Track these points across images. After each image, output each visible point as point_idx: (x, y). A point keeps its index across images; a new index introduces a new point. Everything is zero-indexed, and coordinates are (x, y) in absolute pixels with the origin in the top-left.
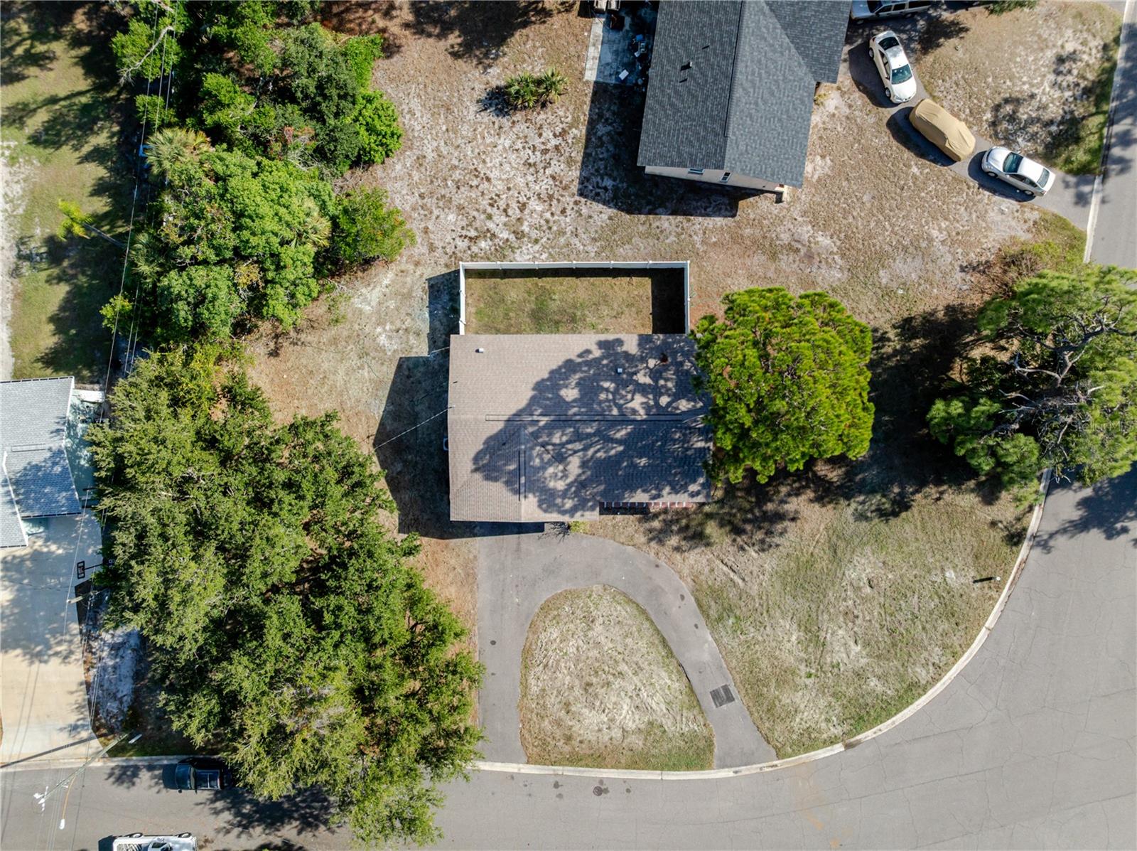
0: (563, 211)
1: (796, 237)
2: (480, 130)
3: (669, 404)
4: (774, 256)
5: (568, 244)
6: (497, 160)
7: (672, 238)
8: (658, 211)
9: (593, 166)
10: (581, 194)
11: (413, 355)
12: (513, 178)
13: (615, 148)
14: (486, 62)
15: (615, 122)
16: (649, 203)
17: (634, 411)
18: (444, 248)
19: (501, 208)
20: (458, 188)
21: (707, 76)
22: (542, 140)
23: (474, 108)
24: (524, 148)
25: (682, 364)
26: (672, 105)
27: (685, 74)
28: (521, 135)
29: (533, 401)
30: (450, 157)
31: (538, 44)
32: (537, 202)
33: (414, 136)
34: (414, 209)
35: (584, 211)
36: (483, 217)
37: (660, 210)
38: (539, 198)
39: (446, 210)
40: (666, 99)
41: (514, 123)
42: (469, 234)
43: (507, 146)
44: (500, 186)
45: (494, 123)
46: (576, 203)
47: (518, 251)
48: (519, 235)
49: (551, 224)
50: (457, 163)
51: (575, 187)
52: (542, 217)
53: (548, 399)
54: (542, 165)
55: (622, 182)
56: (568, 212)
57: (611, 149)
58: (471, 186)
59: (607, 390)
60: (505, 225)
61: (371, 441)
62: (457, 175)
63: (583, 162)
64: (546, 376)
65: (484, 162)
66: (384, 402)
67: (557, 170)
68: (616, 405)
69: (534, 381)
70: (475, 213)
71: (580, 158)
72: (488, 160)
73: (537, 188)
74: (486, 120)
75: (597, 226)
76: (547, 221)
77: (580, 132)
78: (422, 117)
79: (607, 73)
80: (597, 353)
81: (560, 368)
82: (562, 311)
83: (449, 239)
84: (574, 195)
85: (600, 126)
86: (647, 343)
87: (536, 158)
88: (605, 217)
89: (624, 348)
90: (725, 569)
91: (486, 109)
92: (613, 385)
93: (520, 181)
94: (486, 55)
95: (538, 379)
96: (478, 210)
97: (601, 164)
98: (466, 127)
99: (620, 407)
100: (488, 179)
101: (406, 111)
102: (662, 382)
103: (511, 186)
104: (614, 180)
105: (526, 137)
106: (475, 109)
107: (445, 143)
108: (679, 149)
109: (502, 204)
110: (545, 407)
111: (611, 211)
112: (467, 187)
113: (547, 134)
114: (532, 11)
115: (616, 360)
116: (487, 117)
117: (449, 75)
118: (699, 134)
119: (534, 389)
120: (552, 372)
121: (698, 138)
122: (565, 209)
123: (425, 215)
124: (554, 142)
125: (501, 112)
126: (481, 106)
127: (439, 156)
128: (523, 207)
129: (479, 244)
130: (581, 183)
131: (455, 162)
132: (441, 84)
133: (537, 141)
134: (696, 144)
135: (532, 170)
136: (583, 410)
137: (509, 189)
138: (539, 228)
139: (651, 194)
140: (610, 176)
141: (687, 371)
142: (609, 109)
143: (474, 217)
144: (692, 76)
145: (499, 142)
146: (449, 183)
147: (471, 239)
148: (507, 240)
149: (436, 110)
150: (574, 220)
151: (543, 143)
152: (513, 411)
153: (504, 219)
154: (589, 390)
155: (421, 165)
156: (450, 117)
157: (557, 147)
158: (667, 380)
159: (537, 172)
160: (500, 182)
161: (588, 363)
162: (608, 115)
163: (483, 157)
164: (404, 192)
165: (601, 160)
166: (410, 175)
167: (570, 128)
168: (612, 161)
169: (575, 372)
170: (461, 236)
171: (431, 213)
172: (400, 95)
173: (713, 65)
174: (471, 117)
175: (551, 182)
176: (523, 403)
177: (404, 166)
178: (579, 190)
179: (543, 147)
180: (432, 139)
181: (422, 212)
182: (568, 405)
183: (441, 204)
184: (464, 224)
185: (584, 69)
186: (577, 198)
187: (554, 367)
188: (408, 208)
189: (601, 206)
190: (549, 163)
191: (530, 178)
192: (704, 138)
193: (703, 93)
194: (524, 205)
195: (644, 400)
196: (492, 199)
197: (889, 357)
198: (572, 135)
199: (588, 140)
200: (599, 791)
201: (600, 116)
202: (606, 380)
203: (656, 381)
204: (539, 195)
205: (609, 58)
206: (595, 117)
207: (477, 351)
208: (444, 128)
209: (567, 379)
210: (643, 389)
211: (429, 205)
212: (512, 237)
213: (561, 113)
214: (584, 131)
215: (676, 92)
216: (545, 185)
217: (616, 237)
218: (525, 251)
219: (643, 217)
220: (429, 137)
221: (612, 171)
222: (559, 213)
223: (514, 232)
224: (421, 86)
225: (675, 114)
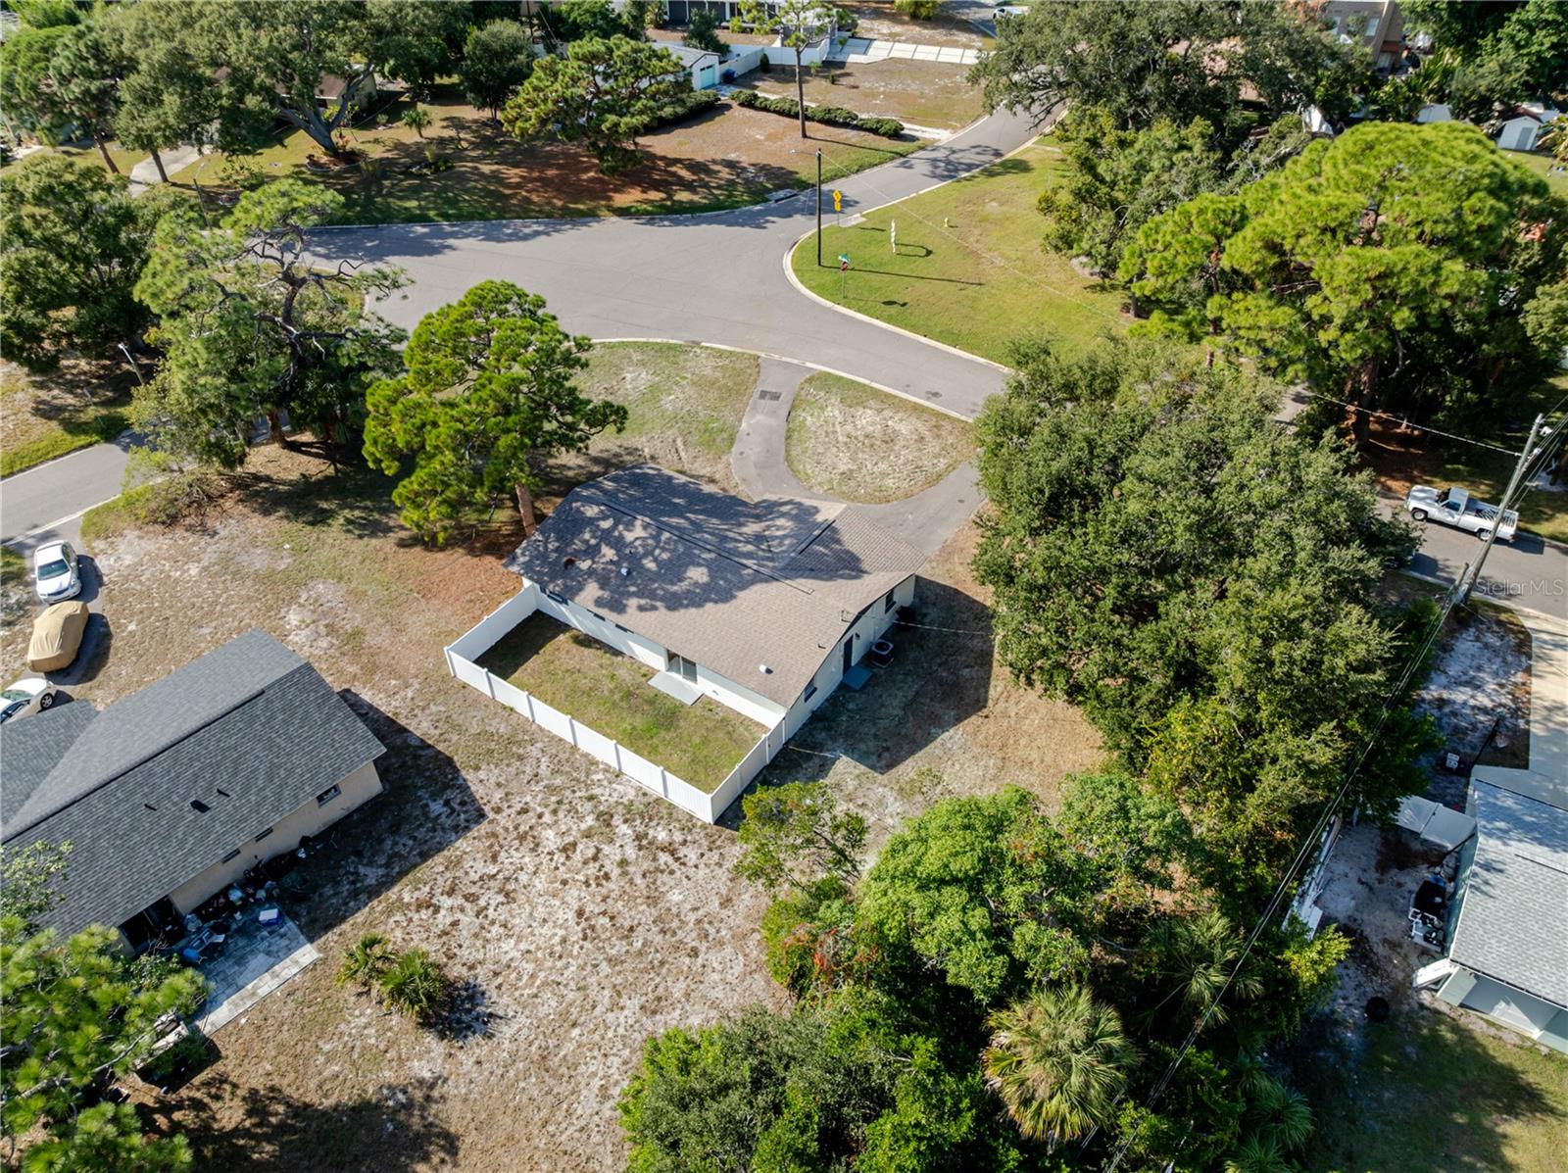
0: (524, 811)
1: (315, 636)
2: (527, 992)
3: (604, 518)
4: (357, 634)
5: (555, 772)
6: (543, 931)
7: (433, 708)
8: (417, 743)
9: (433, 838)
10: (482, 816)
11: (863, 768)
12: (546, 893)
13: (384, 840)
14: (418, 1095)
15: (348, 873)
16: (416, 757)
17: (645, 527)
18: (719, 865)
19: (597, 865)
20: (631, 929)
21: (194, 774)
22: (458, 916)
23: (506, 1031)
24: (493, 923)
25: (556, 550)
26: (270, 778)
27: (211, 800)
28: (479, 943)
29: (744, 585)
30: (605, 983)
31: (321, 1059)
32: (545, 843)
33: (634, 1051)
34: (722, 943)
35: (498, 795)
36: (631, 869)
37: (413, 742)
38: (537, 845)
39: (674, 911)
40: (267, 792)
41: (472, 968)
42: (670, 860)
43: (512, 942)
44: (573, 895)
45: (499, 987)
46: (498, 810)
47: (625, 800)
48: (605, 819)
49: (553, 807)
50: (604, 964)
51: (483, 828)
52: (556, 822)
53: (726, 580)
54: (492, 883)
55: (420, 798)
56: (518, 807)
57: (389, 843)
58: (612, 918)
59: (655, 560)
60: (611, 841)
61: (985, 711)
62: (618, 948)
63: (439, 850)
64: (709, 606)
65: (564, 941)
66: (939, 740)
67: (479, 865)
68: (658, 542)
69: (727, 605)
70: (638, 880)
71: (438, 859)
72: (557, 939)
73: (527, 859)
74: (505, 1000)
75: (502, 770)
76: (555, 812)
77: (403, 892)
78: (594, 1074)
79: (284, 942)
80: (633, 602)
81: (687, 606)
82: (634, 710)
83: (702, 872)
84: (491, 822)
85: (371, 881)
86: (572, 588)
87: (491, 898)
88: (482, 775)
89: (600, 593)
90: (683, 454)
91: (491, 1015)
92: (644, 562)
93: (540, 883)
94: (408, 1106)
95: (721, 606)
96: (631, 882)
97: (420, 834)
98: (543, 1011)
99: (656, 538)
100: (580, 913)
101: (611, 1103)
102: (593, 542)
103: (558, 885)
104: (427, 805)
105: (476, 935)
106: (505, 1029)
107: (594, 1007)
108: (324, 723)
109: (592, 869)
110: (737, 573)
111: (468, 775)
112: (619, 921)
113: (444, 919)
114: (269, 1124)
115: (619, 586)
116: (500, 1002)
117: (491, 1116)
118: (284, 720)
119: (733, 597)
120: (699, 605)
121: (291, 716)
122: (519, 813)
123: (710, 923)
124: (446, 902)
125: (474, 994)
126: (492, 1026)
127: (619, 994)
128: (568, 849)
129: (667, 839)
130: (467, 829)
131: (605, 968)
132: (517, 1109)
133: (467, 919)
134: (300, 711)
135: (511, 886)
136: (697, 552)
137: (564, 883)
138: (573, 810)
139: (404, 764)
140: (426, 814)
141: (557, 540)
142: (336, 894)
143: (644, 876)
144: (208, 790)
145: (518, 955)
146: (638, 945)
147: (672, 853)
148: (626, 821)
149: (564, 1070)
150: (522, 793)
151: (462, 910)
152: (775, 585)
153: (606, 849)
154: (673, 570)
155: (659, 999)
156: (552, 1043)
157: (451, 892)
158: (587, 542)
159: (507, 879)
160: (568, 899)
161: (652, 596)
162: (345, 888)
163: (558, 948)
164: (716, 977)
165: (415, 839)
166: (687, 995)
167: (408, 905)
168: (405, 828)
169: (675, 594)
170: (684, 864)
171: (699, 921)
172: (596, 1138)
173: (171, 780)
174: (522, 1019)
175: (503, 854)
176: (758, 589)
177: (685, 1015)
178: (478, 822)
179: (468, 905)
180: (607, 1028)
181: (712, 931)
182: (708, 564)
183: (675, 924)
184: (665, 877)
185: (304, 970)
186: (491, 815)
187: (693, 610)
188: (728, 950)
189: (473, 788)
190: (481, 879)
191: (524, 878)
192: (284, 711)
193: (224, 758)
194: (564, 850)
195: (626, 533)
196: (598, 885)
197: (366, 508)
198: (416, 894)
199: (402, 874)
200: (936, 395)
201: (355, 894)
202: (648, 570)
203: (598, 546)
204: (533, 850)
205: (257, 960)
206: (363, 897)
207: (769, 671)
208: (576, 1032)
209: (688, 591)
210: (618, 544)
211: (694, 935)
212: (617, 821)
213: (398, 933)
214: (396, 889)
215: (246, 790)
216: (515, 857)
217: (493, 745)
218: (615, 795)
219: (440, 747)
220: (610, 1034)
221: (417, 818)
222: (531, 814)
223: (609, 825)
224: (551, 1128)
225: (279, 767)
